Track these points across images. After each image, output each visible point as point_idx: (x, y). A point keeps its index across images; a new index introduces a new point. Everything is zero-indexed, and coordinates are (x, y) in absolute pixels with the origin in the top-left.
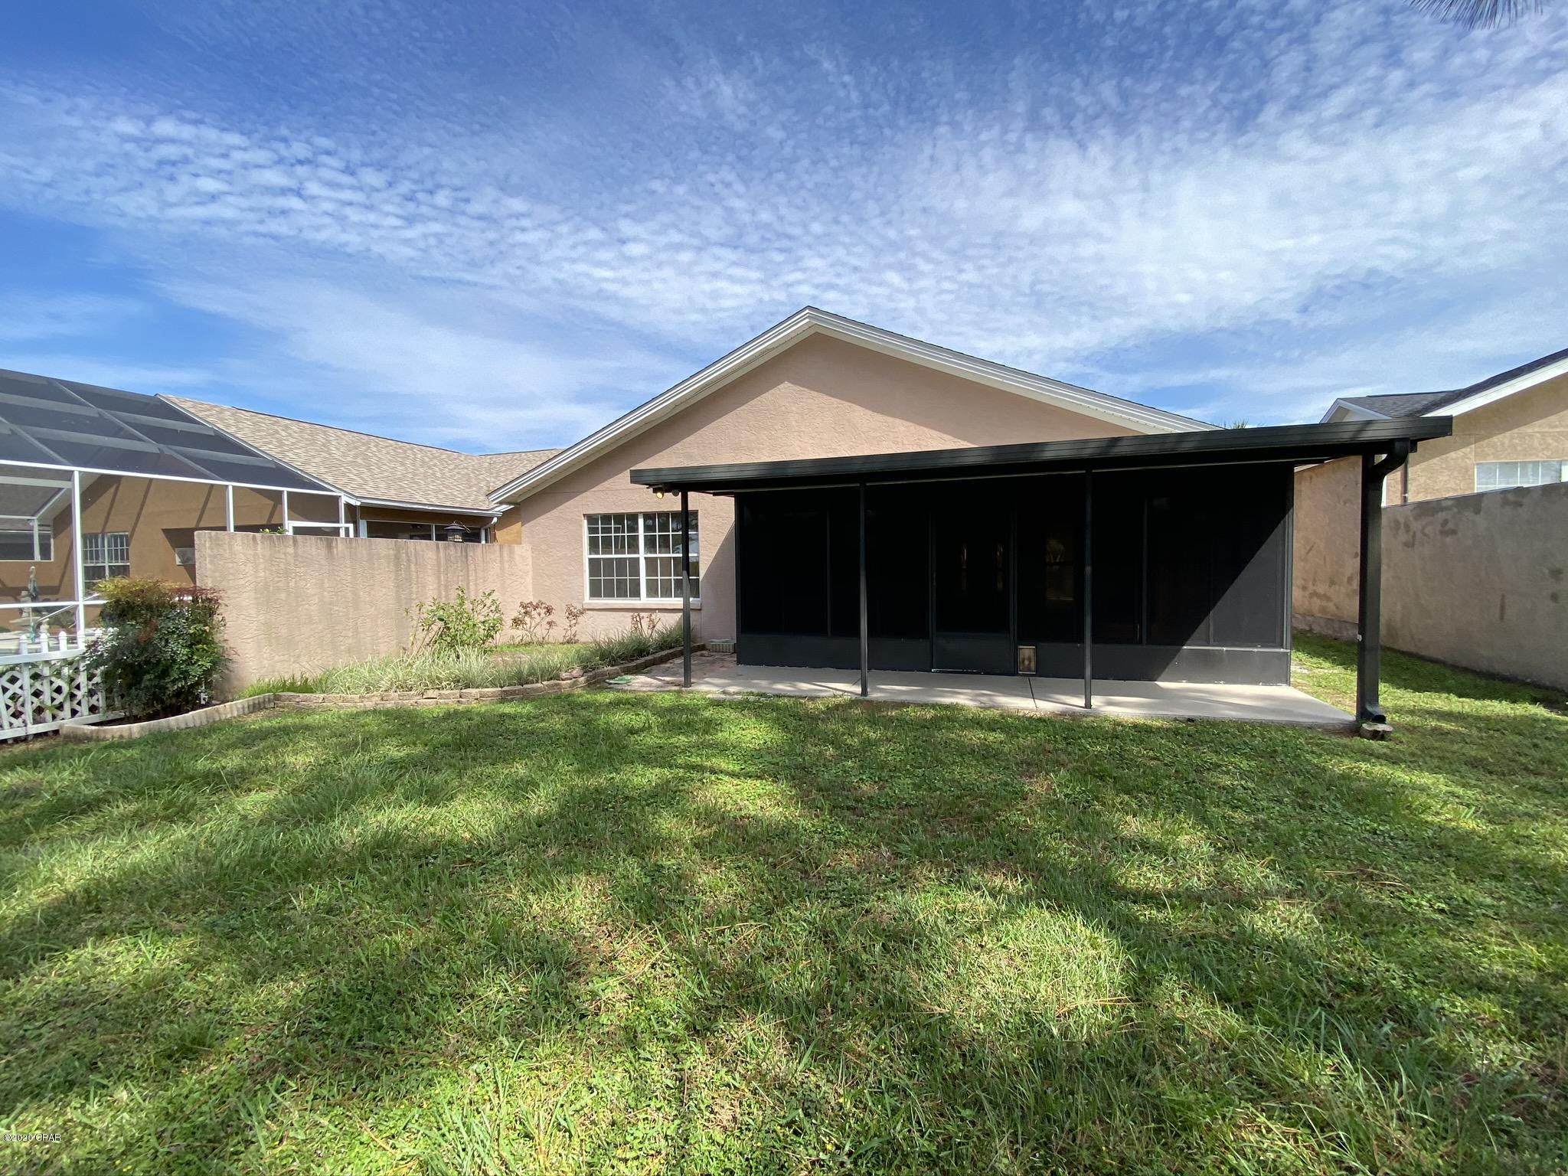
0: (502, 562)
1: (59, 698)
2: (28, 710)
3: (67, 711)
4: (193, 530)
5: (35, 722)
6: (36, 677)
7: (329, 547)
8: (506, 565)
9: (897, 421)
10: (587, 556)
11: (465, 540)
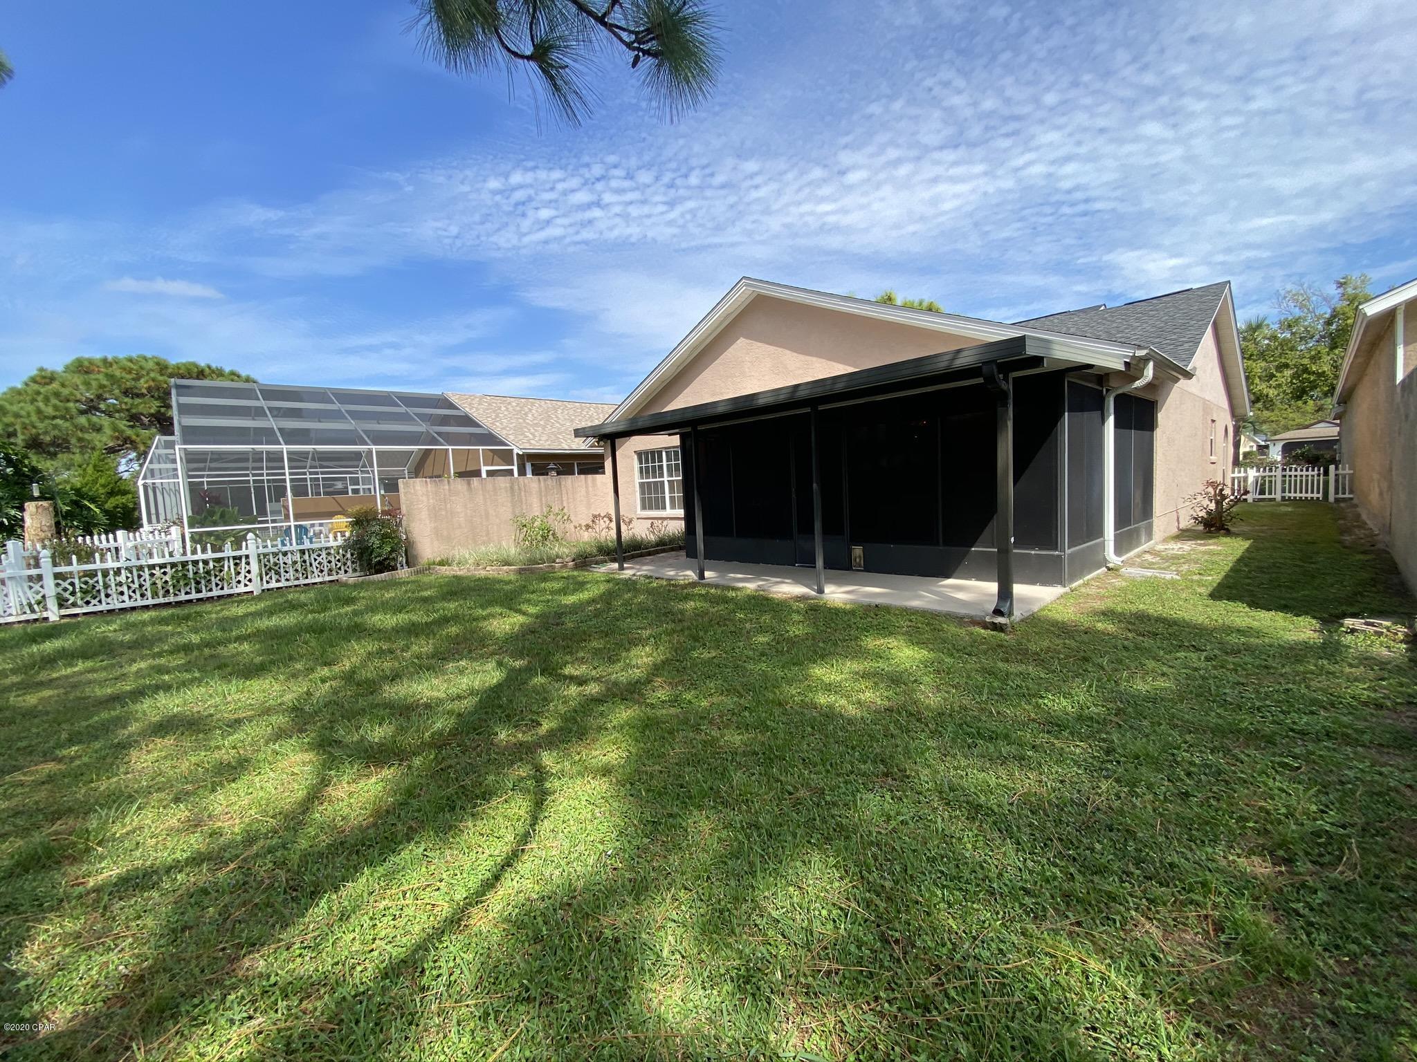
0: (587, 487)
1: (339, 564)
2: (326, 569)
3: (343, 571)
4: (398, 479)
5: (329, 575)
6: (329, 554)
7: (469, 484)
8: (590, 489)
9: (814, 359)
10: (637, 480)
11: (558, 474)
